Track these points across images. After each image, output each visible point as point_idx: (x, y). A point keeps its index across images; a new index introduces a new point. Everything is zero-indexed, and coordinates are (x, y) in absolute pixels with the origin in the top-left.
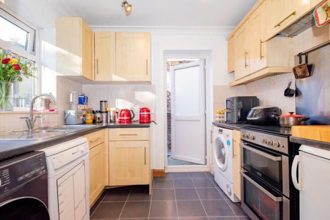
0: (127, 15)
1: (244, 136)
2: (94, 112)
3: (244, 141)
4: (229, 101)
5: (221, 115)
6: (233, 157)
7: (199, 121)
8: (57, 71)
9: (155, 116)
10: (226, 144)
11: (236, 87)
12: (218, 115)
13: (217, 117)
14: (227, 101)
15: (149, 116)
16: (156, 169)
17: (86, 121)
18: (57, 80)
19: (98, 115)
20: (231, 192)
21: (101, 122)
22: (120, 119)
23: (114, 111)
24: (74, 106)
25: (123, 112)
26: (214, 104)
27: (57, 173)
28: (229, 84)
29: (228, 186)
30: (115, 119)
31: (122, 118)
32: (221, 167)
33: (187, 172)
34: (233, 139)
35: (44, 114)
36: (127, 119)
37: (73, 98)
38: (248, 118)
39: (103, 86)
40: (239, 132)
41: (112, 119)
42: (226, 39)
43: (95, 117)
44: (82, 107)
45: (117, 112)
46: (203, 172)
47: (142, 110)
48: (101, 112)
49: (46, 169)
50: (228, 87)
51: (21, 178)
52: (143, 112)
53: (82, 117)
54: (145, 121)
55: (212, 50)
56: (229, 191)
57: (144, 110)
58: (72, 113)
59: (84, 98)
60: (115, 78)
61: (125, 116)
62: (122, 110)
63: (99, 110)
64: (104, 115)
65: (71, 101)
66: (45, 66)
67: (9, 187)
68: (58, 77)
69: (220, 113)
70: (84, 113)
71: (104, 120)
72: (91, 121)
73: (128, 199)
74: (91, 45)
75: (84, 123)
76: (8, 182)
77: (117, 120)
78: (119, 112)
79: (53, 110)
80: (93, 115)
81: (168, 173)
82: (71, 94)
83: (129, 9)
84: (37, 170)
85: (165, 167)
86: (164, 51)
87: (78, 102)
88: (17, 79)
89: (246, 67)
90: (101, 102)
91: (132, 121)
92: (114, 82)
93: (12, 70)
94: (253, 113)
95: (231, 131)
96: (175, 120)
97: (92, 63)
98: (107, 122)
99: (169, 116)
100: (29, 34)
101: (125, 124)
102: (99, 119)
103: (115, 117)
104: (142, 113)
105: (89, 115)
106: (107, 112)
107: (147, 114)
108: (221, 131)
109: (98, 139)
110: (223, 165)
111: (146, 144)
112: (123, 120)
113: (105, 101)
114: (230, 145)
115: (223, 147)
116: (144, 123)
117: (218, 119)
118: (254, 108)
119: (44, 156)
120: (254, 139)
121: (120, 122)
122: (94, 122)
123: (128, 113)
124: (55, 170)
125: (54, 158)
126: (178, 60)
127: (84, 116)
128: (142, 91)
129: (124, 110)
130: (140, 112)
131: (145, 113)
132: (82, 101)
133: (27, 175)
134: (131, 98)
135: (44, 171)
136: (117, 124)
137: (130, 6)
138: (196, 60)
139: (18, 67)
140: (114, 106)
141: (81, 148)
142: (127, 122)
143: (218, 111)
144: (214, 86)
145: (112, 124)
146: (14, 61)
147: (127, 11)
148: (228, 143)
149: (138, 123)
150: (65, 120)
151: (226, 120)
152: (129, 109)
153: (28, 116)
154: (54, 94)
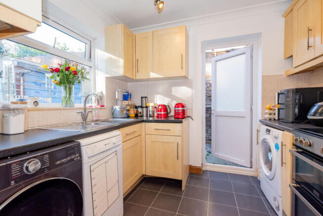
0: (159, 13)
1: (296, 140)
2: (136, 107)
3: (297, 147)
4: (283, 94)
5: (271, 112)
6: (282, 166)
7: (244, 117)
8: (106, 73)
9: (192, 111)
10: (274, 148)
11: (297, 75)
12: (267, 111)
13: (266, 114)
14: (279, 94)
15: (184, 111)
16: (193, 165)
17: (130, 116)
18: (106, 81)
19: (140, 110)
20: (278, 207)
21: (142, 116)
22: (158, 114)
23: (153, 107)
24: (119, 102)
25: (160, 107)
26: (263, 98)
27: (90, 161)
28: (286, 72)
29: (275, 199)
30: (153, 114)
31: (159, 113)
32: (268, 174)
33: (227, 173)
34: (282, 142)
35: (96, 109)
36: (164, 114)
37: (118, 95)
38: (309, 117)
39: (143, 83)
40: (291, 134)
41: (151, 113)
42: (283, 16)
43: (137, 111)
44: (126, 102)
45: (156, 107)
46: (247, 176)
47: (178, 105)
48: (142, 107)
49: (80, 156)
50: (285, 76)
51: (58, 162)
52: (178, 107)
53: (125, 112)
54: (180, 117)
55: (261, 33)
56: (277, 206)
57: (180, 105)
58: (117, 108)
59: (128, 95)
60: (153, 75)
61: (162, 111)
62: (160, 105)
63: (141, 105)
64: (145, 110)
65: (117, 98)
66: (98, 70)
67: (49, 168)
68: (107, 78)
69: (271, 109)
70: (128, 108)
71: (145, 114)
72: (134, 115)
73: (161, 190)
74: (132, 47)
75: (128, 117)
76: (47, 165)
77: (156, 114)
78: (157, 107)
79: (103, 106)
80: (135, 109)
81: (206, 170)
82: (117, 92)
83: (161, 6)
84: (73, 157)
85: (202, 165)
86: (202, 42)
87: (122, 99)
88: (77, 82)
89: (308, 49)
90: (142, 97)
91: (169, 115)
92: (152, 79)
93: (71, 76)
94: (317, 110)
95: (281, 132)
96: (216, 116)
97: (133, 63)
98: (147, 116)
99: (208, 110)
100: (87, 45)
101: (163, 119)
102: (140, 113)
103: (153, 112)
104: (177, 109)
105: (132, 109)
106: (147, 107)
107: (182, 110)
108: (268, 131)
109: (134, 132)
110: (269, 171)
111: (179, 140)
112: (161, 114)
113: (145, 97)
114: (278, 149)
115: (270, 151)
116: (179, 118)
117: (267, 116)
118: (320, 104)
119: (79, 145)
120: (310, 145)
121: (158, 117)
122: (136, 116)
123: (165, 108)
124: (89, 157)
125: (87, 148)
126: (224, 49)
127: (128, 110)
128: (179, 86)
129: (161, 105)
130: (175, 107)
131: (180, 109)
132: (126, 97)
133: (63, 160)
134: (168, 94)
135: (79, 158)
136: (156, 119)
137: (162, 2)
138: (241, 47)
139: (75, 73)
140: (153, 102)
141: (114, 140)
142: (164, 117)
143: (268, 106)
144: (263, 76)
145: (151, 119)
146: (73, 68)
147: (159, 9)
148: (277, 147)
149: (173, 119)
150: (113, 114)
151: (277, 118)
152: (166, 104)
153: (83, 111)
154: (104, 93)
